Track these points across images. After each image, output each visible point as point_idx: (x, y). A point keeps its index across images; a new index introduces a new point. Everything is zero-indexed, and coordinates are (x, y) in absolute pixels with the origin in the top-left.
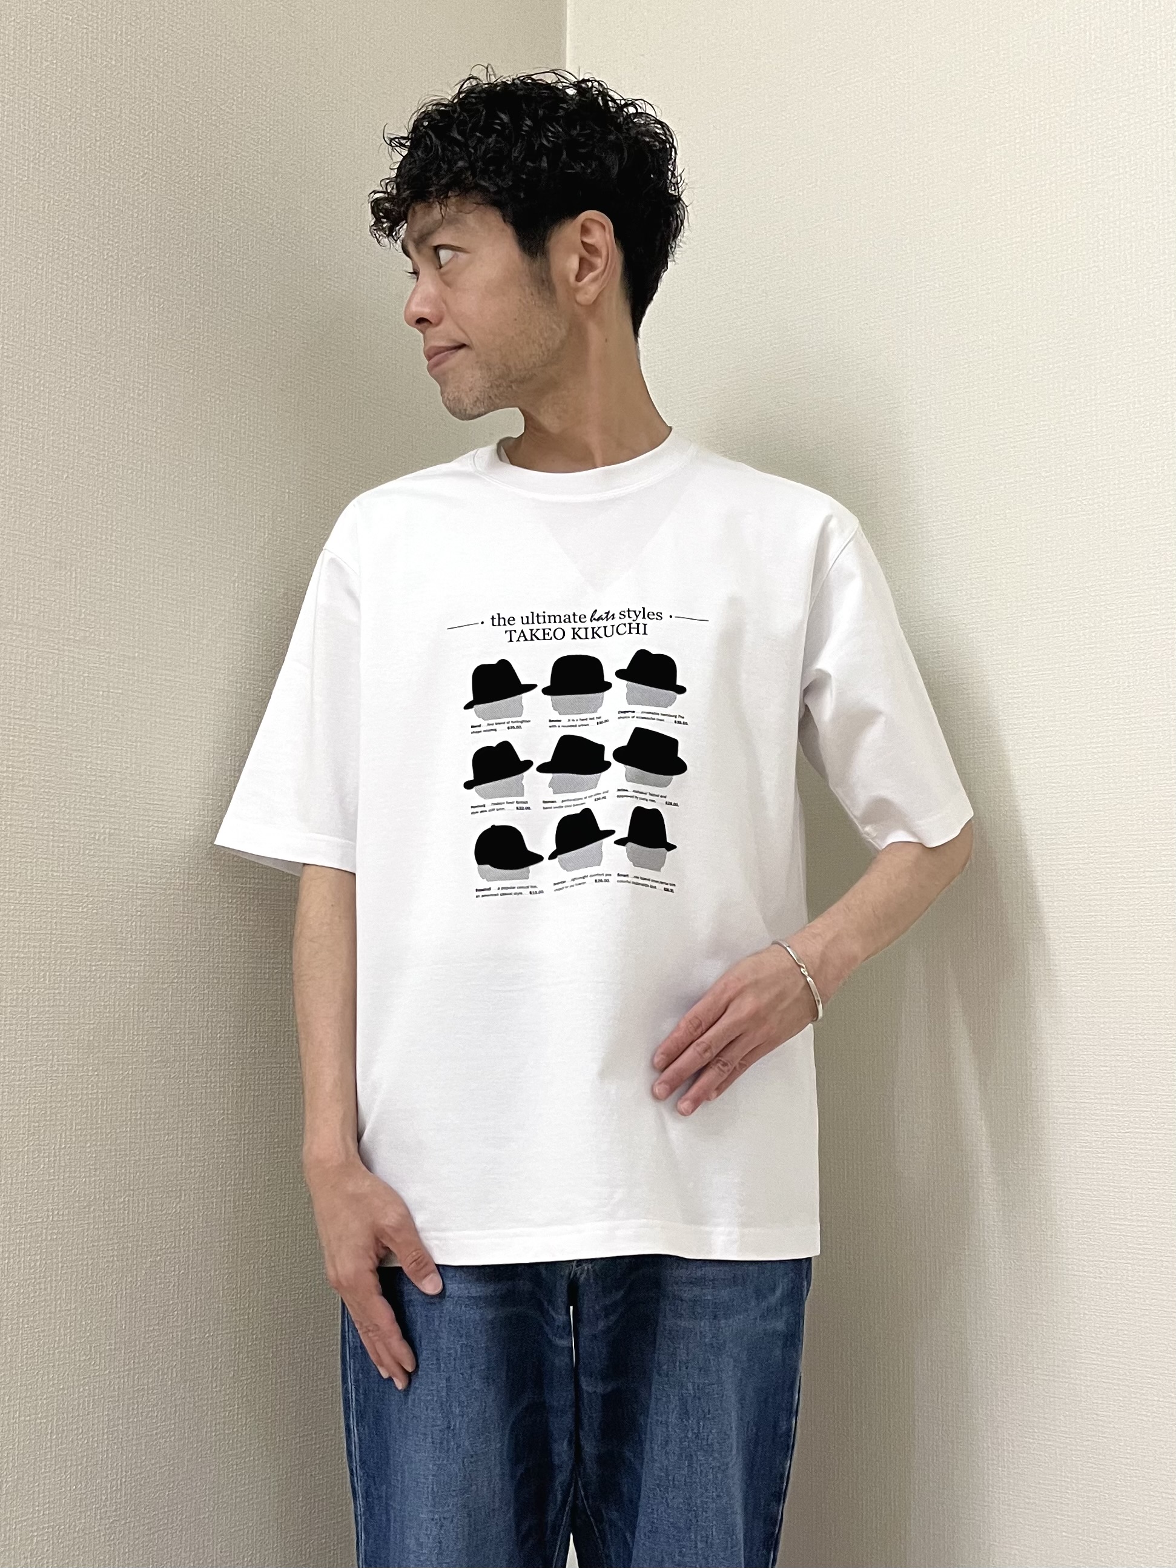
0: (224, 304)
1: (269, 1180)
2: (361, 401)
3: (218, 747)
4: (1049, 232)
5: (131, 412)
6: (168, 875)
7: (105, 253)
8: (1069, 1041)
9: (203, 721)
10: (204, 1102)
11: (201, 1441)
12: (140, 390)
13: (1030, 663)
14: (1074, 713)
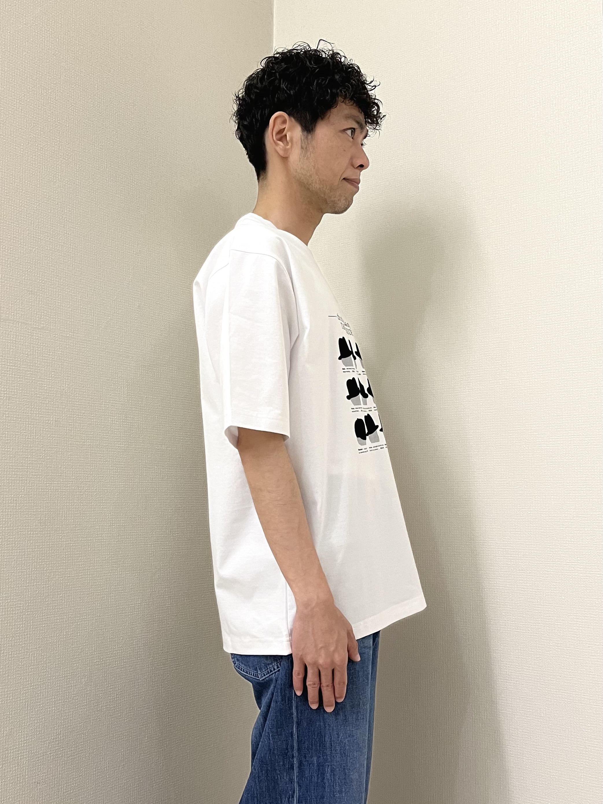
0: (110, 168)
1: (131, 586)
2: (175, 214)
3: (107, 379)
4: (504, 133)
5: (66, 219)
6: (83, 441)
7: (53, 143)
8: (513, 520)
9: (100, 367)
10: (100, 549)
11: (99, 711)
12: (70, 209)
13: (495, 339)
14: (516, 363)
